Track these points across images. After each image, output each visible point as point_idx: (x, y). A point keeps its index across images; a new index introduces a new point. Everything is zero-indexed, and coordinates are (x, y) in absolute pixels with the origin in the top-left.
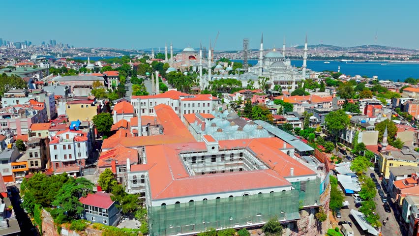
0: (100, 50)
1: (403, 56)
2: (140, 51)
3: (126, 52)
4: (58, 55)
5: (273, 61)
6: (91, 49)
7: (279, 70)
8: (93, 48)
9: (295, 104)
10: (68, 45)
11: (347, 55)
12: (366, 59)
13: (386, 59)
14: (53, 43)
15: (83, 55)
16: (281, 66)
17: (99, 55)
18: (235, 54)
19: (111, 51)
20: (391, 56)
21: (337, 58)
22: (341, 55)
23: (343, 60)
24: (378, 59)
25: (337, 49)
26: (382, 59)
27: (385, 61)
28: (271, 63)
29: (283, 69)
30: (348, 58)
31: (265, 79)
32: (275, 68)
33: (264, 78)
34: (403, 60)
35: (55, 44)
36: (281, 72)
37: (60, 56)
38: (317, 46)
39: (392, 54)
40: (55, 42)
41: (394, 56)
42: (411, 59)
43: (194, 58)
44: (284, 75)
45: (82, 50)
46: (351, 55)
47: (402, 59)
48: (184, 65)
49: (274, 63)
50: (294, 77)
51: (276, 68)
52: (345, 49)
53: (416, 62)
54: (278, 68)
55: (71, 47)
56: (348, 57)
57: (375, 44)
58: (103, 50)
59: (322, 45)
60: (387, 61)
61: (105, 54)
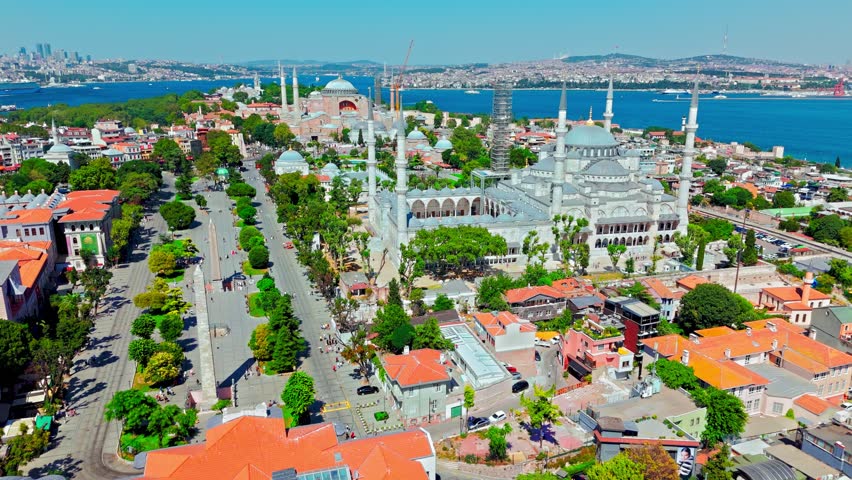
0: (148, 66)
1: (788, 81)
2: (237, 67)
3: (207, 71)
4: (52, 79)
5: (588, 156)
6: (130, 62)
7: (608, 187)
8: (133, 62)
9: (741, 388)
10: (77, 54)
11: (674, 78)
12: (713, 88)
13: (755, 87)
14: (44, 50)
15: (110, 79)
16: (616, 176)
17: (145, 77)
18: (440, 75)
19: (174, 67)
20: (763, 82)
21: (653, 86)
22: (662, 79)
23: (668, 91)
24: (736, 88)
25: (649, 63)
26: (744, 86)
27: (752, 91)
28: (585, 163)
29: (622, 183)
30: (676, 85)
31: (574, 223)
32: (596, 180)
33: (571, 221)
34: (790, 90)
35: (49, 52)
36: (617, 195)
37: (56, 81)
38: (607, 58)
39: (762, 75)
40: (49, 46)
41: (768, 82)
42: (804, 88)
43: (351, 105)
44: (626, 203)
45: (107, 66)
46: (681, 79)
47: (786, 89)
48: (327, 126)
49: (593, 163)
50: (657, 208)
51: (601, 180)
52: (664, 64)
53: (815, 93)
54: (607, 180)
55: (85, 58)
56: (676, 83)
57: (724, 53)
58: (155, 67)
59: (618, 56)
60: (757, 91)
61: (159, 76)
